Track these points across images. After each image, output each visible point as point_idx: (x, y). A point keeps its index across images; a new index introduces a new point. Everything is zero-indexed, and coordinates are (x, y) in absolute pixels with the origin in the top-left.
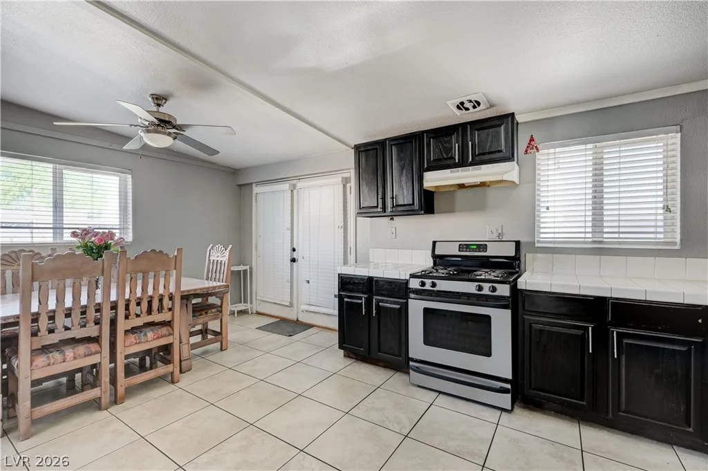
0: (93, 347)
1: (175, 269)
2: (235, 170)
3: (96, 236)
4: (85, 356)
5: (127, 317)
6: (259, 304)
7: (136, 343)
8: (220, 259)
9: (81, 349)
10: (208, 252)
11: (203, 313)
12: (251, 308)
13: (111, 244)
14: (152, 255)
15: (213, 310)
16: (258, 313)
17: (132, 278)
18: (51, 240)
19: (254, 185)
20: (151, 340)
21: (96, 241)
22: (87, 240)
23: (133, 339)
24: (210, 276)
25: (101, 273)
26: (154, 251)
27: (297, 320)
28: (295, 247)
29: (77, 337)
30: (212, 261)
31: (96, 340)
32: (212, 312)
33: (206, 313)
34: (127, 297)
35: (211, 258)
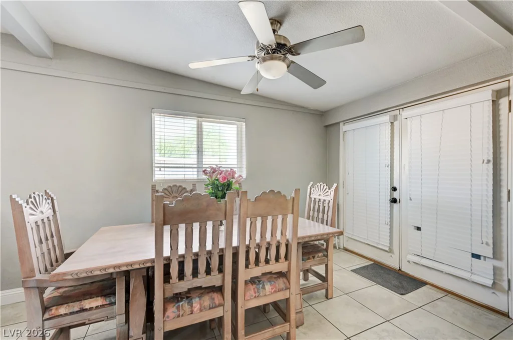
0: (217, 297)
1: (292, 213)
2: (322, 112)
3: (220, 174)
4: (210, 309)
5: (247, 266)
6: (347, 241)
7: (255, 297)
8: (322, 198)
9: (207, 300)
10: (309, 190)
11: (311, 256)
12: (339, 243)
13: (232, 181)
14: (271, 196)
15: (320, 254)
16: (346, 250)
17: (251, 222)
18: (195, 177)
19: (341, 124)
20: (268, 294)
21: (221, 179)
22: (214, 178)
23: (252, 292)
24: (311, 214)
25: (223, 217)
26: (272, 191)
27: (400, 270)
28: (395, 185)
29: (203, 287)
30: (313, 199)
31: (220, 289)
32: (318, 257)
33: (314, 257)
34: (247, 243)
35: (311, 196)
